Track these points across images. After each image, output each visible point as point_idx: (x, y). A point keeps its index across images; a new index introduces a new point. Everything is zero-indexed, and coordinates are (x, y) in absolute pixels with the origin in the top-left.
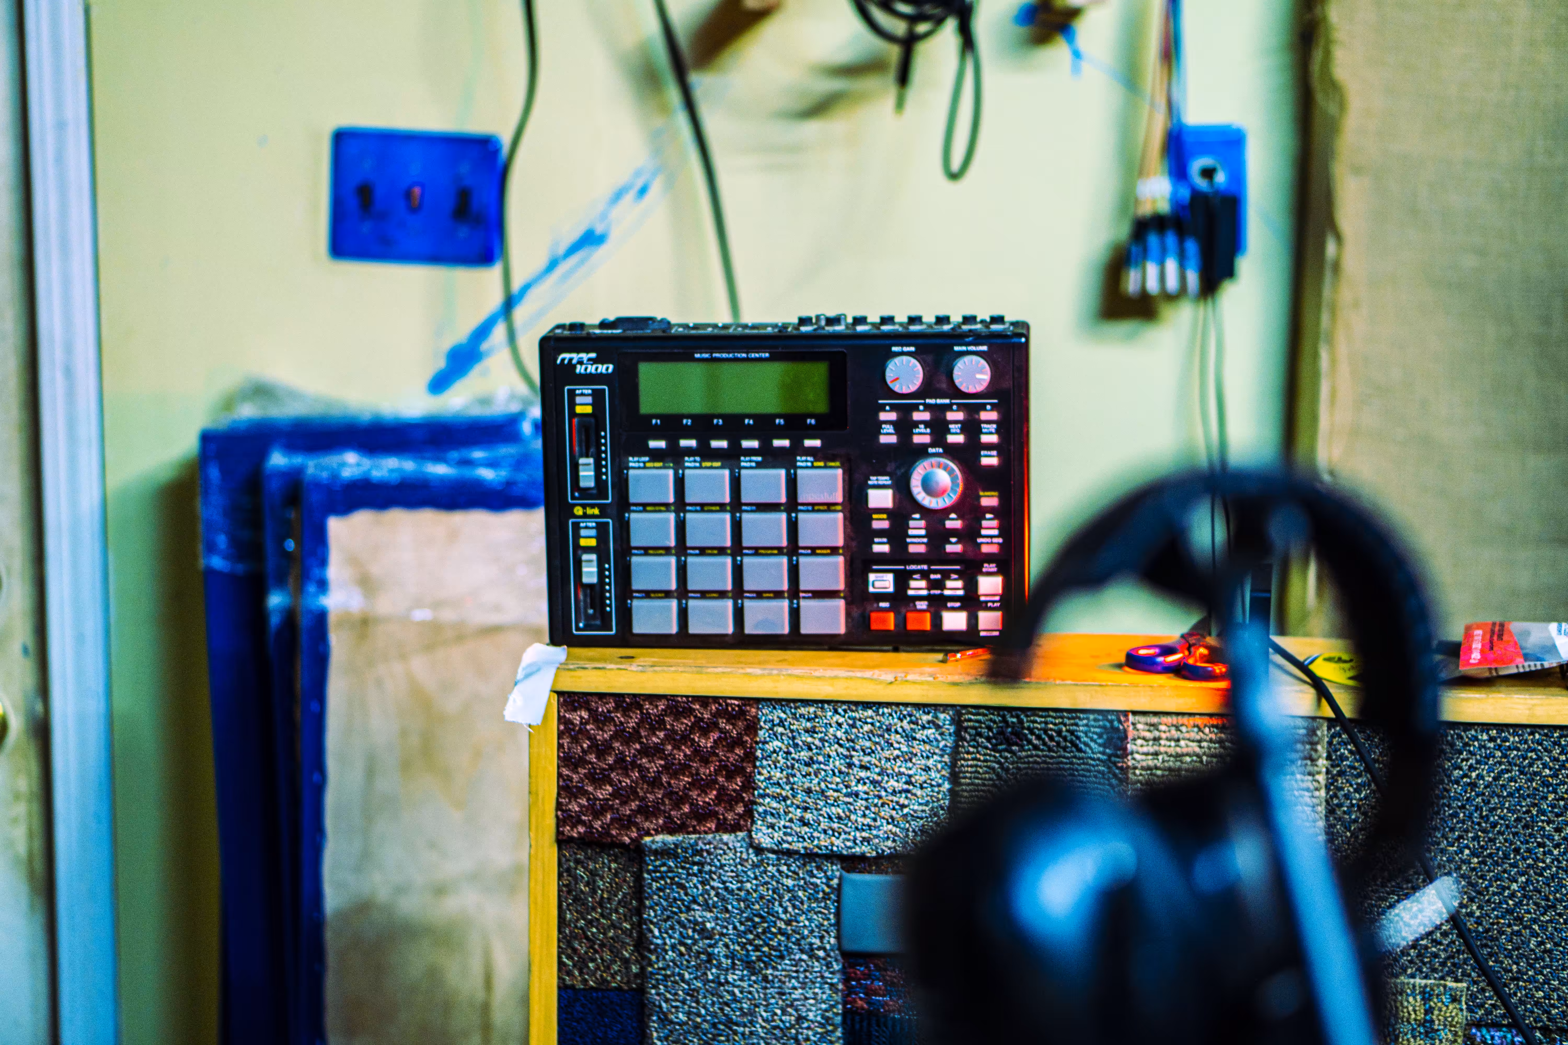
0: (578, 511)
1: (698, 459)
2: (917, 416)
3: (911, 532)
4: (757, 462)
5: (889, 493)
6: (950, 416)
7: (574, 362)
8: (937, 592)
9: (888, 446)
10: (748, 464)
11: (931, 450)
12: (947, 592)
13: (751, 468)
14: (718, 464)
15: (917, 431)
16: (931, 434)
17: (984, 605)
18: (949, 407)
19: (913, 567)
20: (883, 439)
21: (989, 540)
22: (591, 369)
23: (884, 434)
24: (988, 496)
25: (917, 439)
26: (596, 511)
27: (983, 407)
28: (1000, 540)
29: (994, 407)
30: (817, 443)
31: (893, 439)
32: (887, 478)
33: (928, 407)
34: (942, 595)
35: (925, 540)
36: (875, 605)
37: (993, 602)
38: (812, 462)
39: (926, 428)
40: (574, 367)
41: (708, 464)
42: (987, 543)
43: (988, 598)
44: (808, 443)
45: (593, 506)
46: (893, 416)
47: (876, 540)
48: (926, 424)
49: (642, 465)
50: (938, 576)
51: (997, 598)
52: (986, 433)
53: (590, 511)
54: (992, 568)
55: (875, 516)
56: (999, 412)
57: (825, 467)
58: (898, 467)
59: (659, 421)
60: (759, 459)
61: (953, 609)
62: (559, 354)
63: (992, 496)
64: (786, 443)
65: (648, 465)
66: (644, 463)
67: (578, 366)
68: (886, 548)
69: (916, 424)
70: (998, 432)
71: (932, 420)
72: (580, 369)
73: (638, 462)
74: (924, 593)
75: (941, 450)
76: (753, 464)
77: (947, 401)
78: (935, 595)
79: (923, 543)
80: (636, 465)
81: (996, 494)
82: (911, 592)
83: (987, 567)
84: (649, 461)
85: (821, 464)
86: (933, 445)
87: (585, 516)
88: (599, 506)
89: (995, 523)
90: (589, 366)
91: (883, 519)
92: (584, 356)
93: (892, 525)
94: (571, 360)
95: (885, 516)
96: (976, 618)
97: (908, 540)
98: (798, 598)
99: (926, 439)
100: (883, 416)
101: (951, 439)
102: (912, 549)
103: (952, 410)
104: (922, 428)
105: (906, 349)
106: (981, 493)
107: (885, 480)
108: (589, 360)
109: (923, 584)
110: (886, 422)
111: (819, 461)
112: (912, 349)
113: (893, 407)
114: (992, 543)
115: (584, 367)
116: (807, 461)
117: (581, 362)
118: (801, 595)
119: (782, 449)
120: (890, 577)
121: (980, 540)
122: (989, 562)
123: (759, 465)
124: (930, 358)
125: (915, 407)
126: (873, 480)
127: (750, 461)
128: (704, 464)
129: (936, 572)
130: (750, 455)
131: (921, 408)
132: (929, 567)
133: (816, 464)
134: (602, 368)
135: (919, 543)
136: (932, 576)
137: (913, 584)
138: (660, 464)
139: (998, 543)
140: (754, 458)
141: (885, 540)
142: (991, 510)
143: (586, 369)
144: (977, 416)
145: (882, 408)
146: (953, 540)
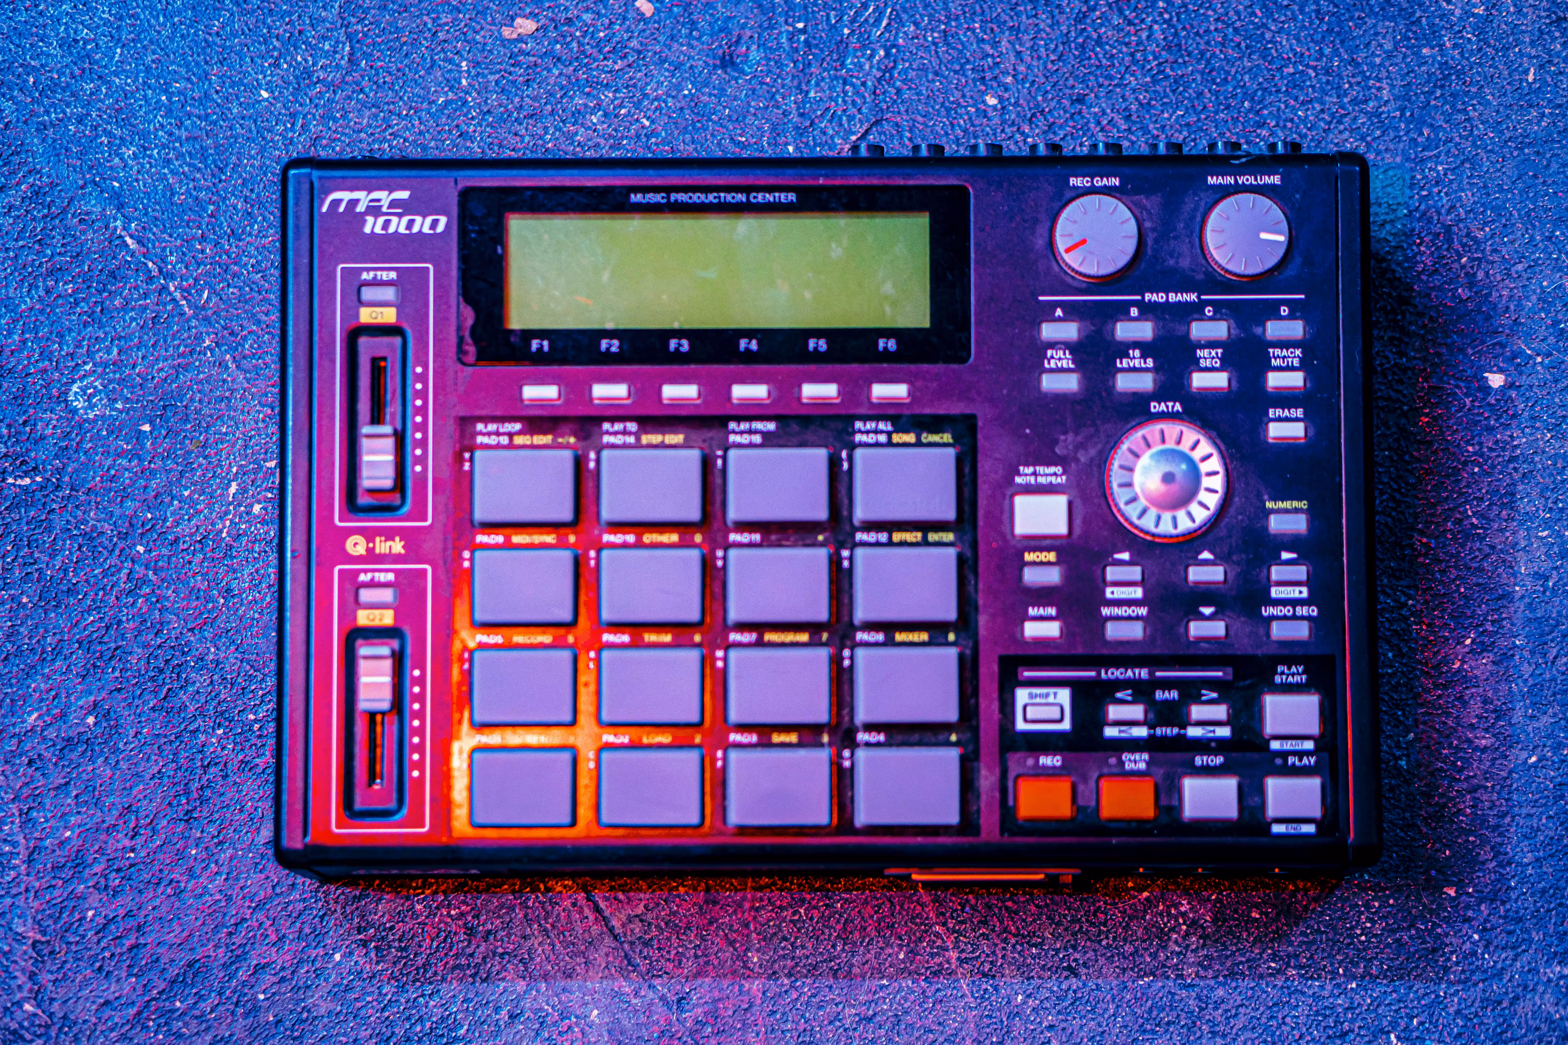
0: (356, 546)
1: (632, 426)
2: (1124, 331)
3: (1110, 593)
4: (765, 434)
5: (1060, 502)
6: (1199, 330)
7: (361, 208)
8: (1172, 731)
9: (1061, 399)
10: (744, 439)
11: (1155, 407)
12: (1193, 732)
13: (751, 445)
14: (678, 438)
15: (1125, 363)
16: (1156, 370)
17: (1279, 761)
18: (1194, 311)
19: (1116, 673)
20: (1048, 383)
21: (1287, 611)
22: (399, 225)
23: (1051, 371)
24: (1286, 511)
25: (1124, 383)
26: (398, 546)
27: (1271, 311)
28: (1314, 611)
29: (1297, 311)
30: (899, 391)
31: (1070, 383)
32: (1059, 470)
33: (1148, 310)
34: (1182, 737)
35: (1143, 611)
36: (1030, 762)
37: (1301, 754)
38: (889, 434)
39: (1144, 356)
40: (360, 219)
41: (656, 439)
42: (1285, 618)
43: (1288, 745)
44: (880, 391)
45: (390, 533)
46: (1070, 331)
47: (1032, 611)
48: (1146, 349)
49: (504, 440)
50: (1174, 694)
51: (1309, 745)
52: (1280, 369)
53: (382, 546)
54: (1296, 675)
55: (1029, 557)
56: (1308, 322)
57: (919, 444)
58: (1080, 446)
59: (546, 343)
60: (771, 426)
61: (1208, 771)
62: (328, 193)
63: (1296, 511)
64: (829, 390)
65: (519, 440)
66: (511, 435)
67: (370, 220)
68: (1052, 629)
69: (1123, 350)
70: (1304, 366)
71: (1157, 339)
72: (372, 226)
73: (498, 434)
74: (1141, 732)
75: (1178, 407)
76: (757, 439)
77: (1193, 297)
78: (1164, 737)
79: (1138, 618)
80: (493, 440)
81: (1303, 505)
82: (1110, 732)
83: (1285, 674)
84: (520, 433)
85: (910, 438)
86: (1159, 395)
87: (371, 557)
88: (402, 533)
89: (1301, 572)
90: (395, 220)
91: (1049, 563)
92: (384, 197)
93: (1067, 577)
94: (354, 202)
95: (1052, 556)
96: (1261, 791)
97: (1106, 611)
98: (853, 745)
99: (1145, 382)
100: (1048, 331)
101: (1199, 380)
102: (1112, 631)
103: (1202, 318)
104: (1135, 359)
105: (1099, 182)
106: (1269, 505)
107: (1050, 474)
108: (393, 204)
109: (1137, 712)
110: (1053, 345)
111: (906, 431)
112: (1116, 181)
113: (1073, 312)
114: (1294, 617)
115: (381, 220)
116: (876, 432)
117: (374, 210)
118: (862, 737)
119: (821, 404)
120: (1064, 696)
121: (1268, 611)
122: (1289, 661)
123: (769, 441)
124: (1152, 203)
125: (1121, 311)
126: (1025, 476)
127: (750, 432)
128: (645, 439)
129: (1167, 684)
130: (750, 418)
131: (1134, 312)
132: (1151, 673)
133: (896, 438)
134: (422, 225)
135: (1129, 618)
136: (1159, 695)
137: (1114, 712)
138: (547, 439)
139: (1309, 618)
140: (759, 425)
141: (1052, 611)
142: (1292, 542)
143: (387, 223)
144: (1258, 330)
145: (1046, 313)
146: (1207, 611)
